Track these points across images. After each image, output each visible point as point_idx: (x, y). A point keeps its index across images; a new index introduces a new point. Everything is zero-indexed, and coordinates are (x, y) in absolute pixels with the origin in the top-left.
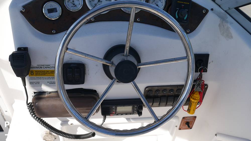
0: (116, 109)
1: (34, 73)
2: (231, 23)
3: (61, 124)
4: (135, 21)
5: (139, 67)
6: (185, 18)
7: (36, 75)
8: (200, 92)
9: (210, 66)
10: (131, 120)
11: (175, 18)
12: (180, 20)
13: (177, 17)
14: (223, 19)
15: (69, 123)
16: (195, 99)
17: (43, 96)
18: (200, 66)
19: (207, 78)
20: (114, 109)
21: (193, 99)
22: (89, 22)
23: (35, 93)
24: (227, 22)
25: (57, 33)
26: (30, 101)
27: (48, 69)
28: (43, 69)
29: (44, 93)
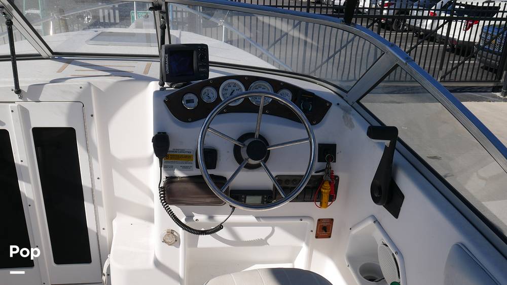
0: (245, 198)
1: (169, 156)
2: (353, 115)
3: (186, 220)
4: (264, 112)
5: (269, 149)
6: (310, 110)
7: (171, 159)
8: (330, 183)
9: (338, 156)
10: (261, 219)
11: (300, 108)
12: (305, 111)
13: (302, 108)
14: (346, 111)
15: (195, 218)
16: (326, 189)
17: (176, 180)
18: (327, 153)
19: (338, 168)
20: (243, 198)
21: (324, 189)
22: (221, 112)
23: (167, 177)
24: (350, 114)
25: (193, 121)
26: (162, 185)
27: (182, 154)
28: (178, 153)
29: (176, 177)
